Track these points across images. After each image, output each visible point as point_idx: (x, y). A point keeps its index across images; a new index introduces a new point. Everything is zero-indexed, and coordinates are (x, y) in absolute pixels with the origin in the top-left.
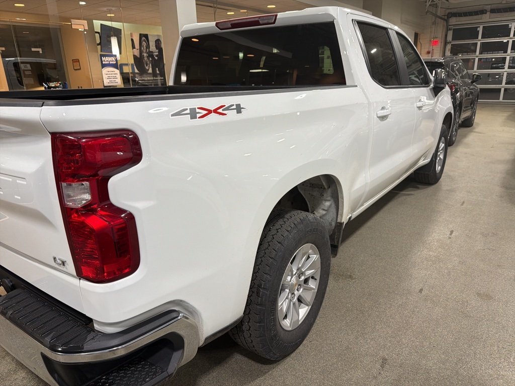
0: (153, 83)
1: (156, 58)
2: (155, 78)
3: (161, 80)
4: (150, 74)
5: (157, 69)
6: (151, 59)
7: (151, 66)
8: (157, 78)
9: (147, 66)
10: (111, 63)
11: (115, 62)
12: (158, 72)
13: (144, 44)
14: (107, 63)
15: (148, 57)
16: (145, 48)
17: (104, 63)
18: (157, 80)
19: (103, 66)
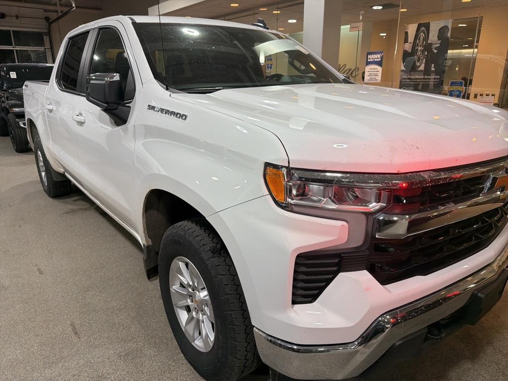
0: (422, 83)
1: (435, 51)
2: (426, 77)
3: (435, 79)
4: (421, 71)
5: (433, 65)
6: (426, 53)
7: (424, 62)
8: (429, 77)
9: (418, 61)
10: (375, 60)
11: (380, 59)
12: (433, 69)
13: (422, 35)
14: (371, 60)
15: (423, 51)
16: (421, 40)
17: (369, 60)
18: (429, 79)
19: (368, 63)
